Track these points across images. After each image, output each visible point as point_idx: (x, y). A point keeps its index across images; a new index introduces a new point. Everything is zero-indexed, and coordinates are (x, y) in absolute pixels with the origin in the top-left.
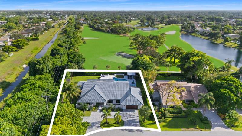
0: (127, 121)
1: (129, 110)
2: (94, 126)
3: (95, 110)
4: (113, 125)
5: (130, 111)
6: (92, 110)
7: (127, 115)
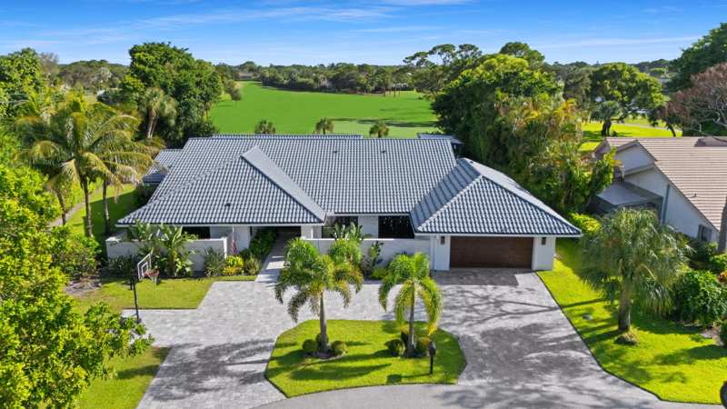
0: (484, 334)
1: (475, 274)
2: (217, 370)
3: (243, 276)
4: (374, 362)
5: (480, 276)
6: (221, 274)
7: (471, 301)
